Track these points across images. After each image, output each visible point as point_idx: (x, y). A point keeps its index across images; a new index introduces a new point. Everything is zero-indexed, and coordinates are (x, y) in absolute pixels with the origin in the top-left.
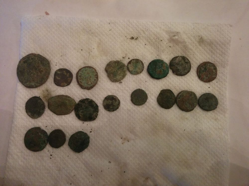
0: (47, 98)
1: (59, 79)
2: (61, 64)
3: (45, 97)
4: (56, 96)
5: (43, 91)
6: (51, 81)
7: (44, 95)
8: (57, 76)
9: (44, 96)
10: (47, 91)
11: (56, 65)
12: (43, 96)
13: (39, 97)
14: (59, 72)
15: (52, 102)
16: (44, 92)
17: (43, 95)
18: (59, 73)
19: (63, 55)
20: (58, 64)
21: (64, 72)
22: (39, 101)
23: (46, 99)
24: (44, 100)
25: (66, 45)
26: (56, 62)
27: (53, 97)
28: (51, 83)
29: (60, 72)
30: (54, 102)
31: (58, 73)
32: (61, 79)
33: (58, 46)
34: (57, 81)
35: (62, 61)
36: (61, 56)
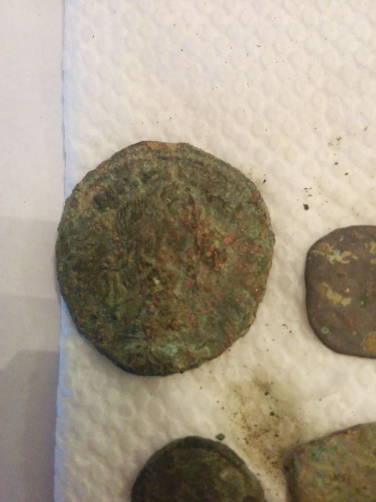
0: (269, 442)
1: (346, 302)
2: (335, 199)
3: (256, 436)
4: (344, 432)
5: (236, 390)
6: (281, 321)
7: (244, 419)
8: (326, 285)
9: (249, 428)
10: (266, 389)
11: (306, 207)
12: (241, 434)
13: (221, 437)
14: (336, 257)
15: (320, 482)
16: (243, 401)
17: (239, 416)
18: (338, 264)
19: (342, 134)
20: (315, 201)
21: (372, 251)
22: (224, 475)
23: (266, 452)
24: (254, 464)
25: (359, 65)
26: (306, 183)
27: (319, 442)
28: (286, 331)
29: (347, 253)
30: (336, 484)
31: (331, 258)
32: (362, 303)
33: (309, 78)
34: (334, 315)
35: (347, 174)
36: (335, 142)
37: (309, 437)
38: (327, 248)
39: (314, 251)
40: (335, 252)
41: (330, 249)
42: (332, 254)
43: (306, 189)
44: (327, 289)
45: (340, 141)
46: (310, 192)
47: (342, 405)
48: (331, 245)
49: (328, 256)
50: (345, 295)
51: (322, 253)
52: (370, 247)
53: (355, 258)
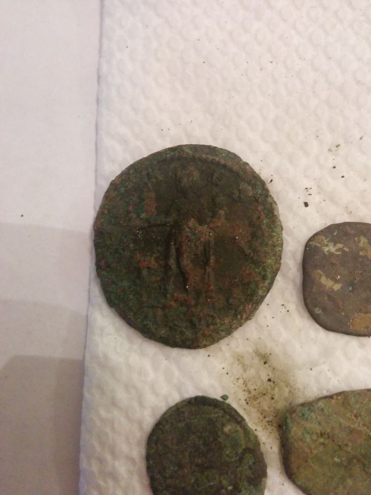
0: (265, 404)
1: (337, 287)
2: (332, 198)
3: (255, 398)
4: (331, 397)
5: (239, 359)
6: (281, 302)
7: (245, 383)
8: (320, 271)
9: (250, 392)
10: (265, 359)
11: (306, 205)
12: (243, 396)
13: (225, 397)
14: (331, 248)
15: (308, 438)
16: (245, 368)
17: (241, 381)
18: (331, 254)
19: (341, 142)
20: (314, 199)
21: (361, 244)
22: (227, 429)
23: (263, 414)
24: (253, 421)
25: (358, 82)
27: (309, 405)
28: (284, 310)
29: (340, 246)
30: (322, 440)
31: (326, 249)
32: (351, 288)
33: (314, 92)
34: (326, 298)
35: (343, 177)
36: (334, 149)
37: (301, 400)
38: (323, 240)
39: (311, 243)
40: (330, 244)
41: (325, 242)
42: (327, 246)
43: (306, 188)
44: (321, 276)
45: (338, 147)
46: (310, 192)
47: (330, 374)
48: (326, 238)
49: (323, 247)
50: (337, 281)
51: (318, 245)
52: (359, 241)
53: (346, 249)
